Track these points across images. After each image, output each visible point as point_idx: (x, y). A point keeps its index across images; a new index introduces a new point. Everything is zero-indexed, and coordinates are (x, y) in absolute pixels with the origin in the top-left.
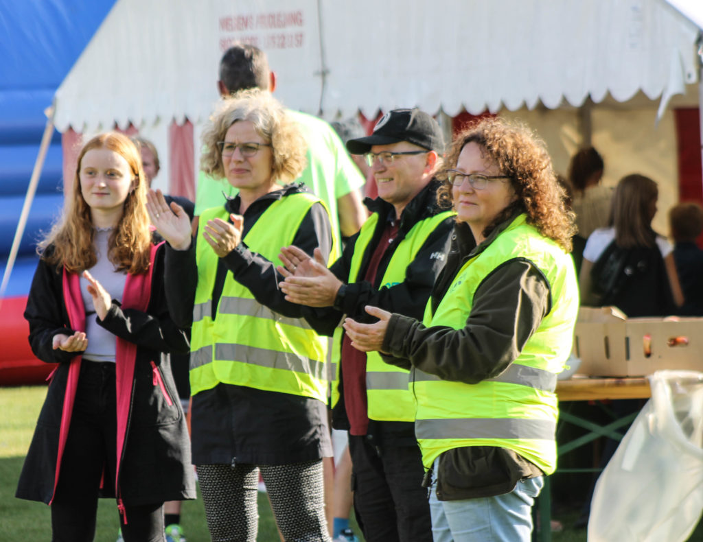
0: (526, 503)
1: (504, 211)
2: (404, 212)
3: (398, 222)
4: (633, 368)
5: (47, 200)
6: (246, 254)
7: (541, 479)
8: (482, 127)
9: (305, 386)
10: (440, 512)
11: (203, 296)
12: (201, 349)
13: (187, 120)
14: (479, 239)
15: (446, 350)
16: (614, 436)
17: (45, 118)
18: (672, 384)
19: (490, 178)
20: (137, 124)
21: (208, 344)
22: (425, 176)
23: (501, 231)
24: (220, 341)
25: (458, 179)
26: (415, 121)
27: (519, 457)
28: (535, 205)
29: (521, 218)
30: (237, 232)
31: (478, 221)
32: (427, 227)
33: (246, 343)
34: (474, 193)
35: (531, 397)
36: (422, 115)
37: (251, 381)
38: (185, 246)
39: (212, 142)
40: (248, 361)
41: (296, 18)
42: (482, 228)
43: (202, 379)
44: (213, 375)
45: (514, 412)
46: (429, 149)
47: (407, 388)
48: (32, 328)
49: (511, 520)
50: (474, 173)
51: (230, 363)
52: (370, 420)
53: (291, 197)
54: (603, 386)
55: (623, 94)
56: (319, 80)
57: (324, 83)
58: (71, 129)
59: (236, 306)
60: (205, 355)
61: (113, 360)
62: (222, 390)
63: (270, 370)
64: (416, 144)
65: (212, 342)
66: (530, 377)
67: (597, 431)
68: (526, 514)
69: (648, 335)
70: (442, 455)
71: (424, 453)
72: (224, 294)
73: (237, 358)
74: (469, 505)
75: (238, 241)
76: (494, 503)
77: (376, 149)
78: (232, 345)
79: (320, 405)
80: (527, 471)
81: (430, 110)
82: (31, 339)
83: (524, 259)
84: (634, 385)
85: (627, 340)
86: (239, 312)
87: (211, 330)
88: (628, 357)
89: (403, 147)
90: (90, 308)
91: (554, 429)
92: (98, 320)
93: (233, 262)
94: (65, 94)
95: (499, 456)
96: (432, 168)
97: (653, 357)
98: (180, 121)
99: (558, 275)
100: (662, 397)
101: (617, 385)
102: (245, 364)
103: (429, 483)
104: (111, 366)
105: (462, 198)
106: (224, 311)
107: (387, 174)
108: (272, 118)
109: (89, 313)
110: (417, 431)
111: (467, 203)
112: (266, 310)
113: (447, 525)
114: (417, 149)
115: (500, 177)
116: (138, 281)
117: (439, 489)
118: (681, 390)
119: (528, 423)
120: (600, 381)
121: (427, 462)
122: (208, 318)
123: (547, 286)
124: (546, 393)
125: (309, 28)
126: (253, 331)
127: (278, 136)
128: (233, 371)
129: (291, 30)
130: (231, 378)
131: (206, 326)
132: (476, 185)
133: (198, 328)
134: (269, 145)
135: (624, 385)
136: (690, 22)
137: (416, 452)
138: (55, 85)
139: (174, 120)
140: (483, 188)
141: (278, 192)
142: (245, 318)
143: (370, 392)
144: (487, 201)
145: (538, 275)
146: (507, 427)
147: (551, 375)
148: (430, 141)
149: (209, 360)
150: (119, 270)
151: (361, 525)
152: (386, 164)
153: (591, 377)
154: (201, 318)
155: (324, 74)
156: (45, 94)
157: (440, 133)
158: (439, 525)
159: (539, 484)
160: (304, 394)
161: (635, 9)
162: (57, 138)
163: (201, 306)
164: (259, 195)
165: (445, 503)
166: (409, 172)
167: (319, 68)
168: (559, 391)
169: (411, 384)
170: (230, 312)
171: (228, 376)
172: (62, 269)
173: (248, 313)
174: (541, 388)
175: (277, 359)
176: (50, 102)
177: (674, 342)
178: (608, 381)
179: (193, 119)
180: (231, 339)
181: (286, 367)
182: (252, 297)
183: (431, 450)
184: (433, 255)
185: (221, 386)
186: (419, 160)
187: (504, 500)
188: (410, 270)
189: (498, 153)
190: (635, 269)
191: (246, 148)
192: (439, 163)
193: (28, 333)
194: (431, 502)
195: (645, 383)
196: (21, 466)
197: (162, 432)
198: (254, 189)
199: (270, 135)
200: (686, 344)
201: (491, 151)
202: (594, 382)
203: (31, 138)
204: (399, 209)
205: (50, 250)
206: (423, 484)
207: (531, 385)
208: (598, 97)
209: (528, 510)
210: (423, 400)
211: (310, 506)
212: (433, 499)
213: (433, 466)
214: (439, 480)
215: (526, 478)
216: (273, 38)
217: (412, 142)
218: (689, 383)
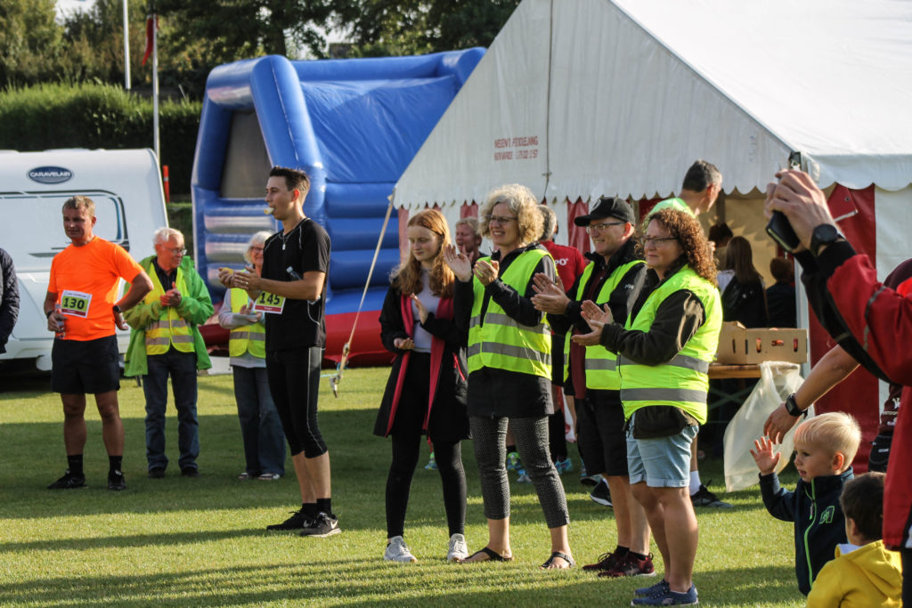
0: (688, 441)
1: (675, 261)
2: (610, 261)
3: (606, 267)
4: (750, 359)
5: (390, 252)
6: (501, 285)
7: (697, 427)
8: (656, 209)
9: (537, 369)
10: (634, 446)
11: (476, 312)
12: (474, 345)
13: (474, 203)
14: (661, 277)
15: (636, 346)
16: (738, 401)
17: (388, 201)
18: (773, 369)
19: (664, 240)
20: (440, 205)
21: (478, 342)
22: (624, 238)
23: (675, 273)
24: (485, 340)
25: (647, 242)
26: (616, 204)
27: (685, 412)
28: (693, 256)
29: (686, 266)
30: (496, 272)
31: (659, 267)
32: (623, 270)
33: (501, 342)
34: (655, 249)
35: (693, 376)
36: (620, 200)
37: (503, 365)
38: (467, 280)
39: (485, 215)
40: (502, 353)
41: (533, 141)
42: (663, 272)
43: (474, 363)
44: (480, 361)
45: (683, 385)
46: (626, 221)
47: (614, 369)
48: (383, 329)
49: (679, 452)
50: (655, 237)
51: (491, 354)
52: (588, 390)
53: (531, 251)
54: (731, 370)
55: (745, 191)
56: (545, 178)
57: (548, 180)
58: (402, 207)
59: (495, 319)
60: (476, 350)
61: (429, 351)
62: (485, 370)
63: (516, 358)
64: (619, 218)
65: (480, 341)
66: (693, 363)
67: (728, 398)
68: (688, 448)
69: (759, 339)
70: (637, 411)
71: (625, 410)
72: (488, 311)
73: (495, 351)
74: (653, 442)
75: (496, 276)
76: (669, 441)
77: (593, 223)
78: (492, 343)
79: (546, 382)
80: (690, 421)
81: (624, 197)
82: (382, 335)
83: (687, 290)
84: (750, 369)
85: (746, 341)
86: (496, 322)
87: (480, 333)
88: (747, 352)
89: (610, 220)
90: (417, 318)
91: (706, 397)
92: (421, 325)
93: (494, 291)
94: (400, 187)
95: (673, 412)
96: (628, 232)
97: (763, 352)
98: (469, 203)
99: (709, 301)
100: (767, 376)
101: (740, 369)
102: (500, 355)
103: (627, 428)
104: (428, 355)
105: (649, 253)
106: (488, 322)
107: (601, 238)
108: (520, 203)
109: (416, 322)
110: (621, 396)
111: (652, 256)
112: (513, 322)
113: (639, 454)
114: (618, 221)
115: (669, 239)
116: (446, 302)
117: (635, 432)
118: (779, 373)
119: (692, 392)
120: (729, 367)
121: (627, 415)
122: (478, 326)
123: (702, 306)
124: (702, 374)
125: (541, 147)
126: (505, 335)
127: (522, 214)
128: (493, 359)
129: (530, 148)
130: (491, 363)
131: (477, 331)
132: (656, 245)
133: (472, 331)
134: (516, 219)
135: (744, 369)
136: (786, 146)
137: (620, 409)
138: (395, 182)
139: (465, 202)
140: (661, 246)
141: (523, 248)
142: (500, 326)
143: (587, 371)
144: (664, 254)
145: (698, 300)
146: (677, 394)
147: (706, 363)
148: (626, 216)
149: (478, 352)
150: (435, 295)
151: (582, 455)
152: (599, 231)
153: (724, 364)
154: (474, 326)
155: (548, 175)
156: (388, 186)
157: (631, 212)
158: (632, 454)
159: (696, 430)
160: (537, 374)
161: (752, 137)
162: (395, 214)
163: (475, 318)
164: (512, 249)
165: (638, 441)
166: (614, 236)
167: (545, 172)
168: (710, 373)
169: (617, 367)
170: (492, 323)
171: (489, 361)
172: (401, 292)
173: (503, 324)
174: (699, 371)
175: (519, 352)
176: (391, 192)
177: (775, 343)
178: (734, 367)
179: (478, 202)
180: (492, 339)
181: (525, 357)
182: (504, 313)
183: (630, 408)
184: (626, 286)
185: (485, 368)
186: (620, 228)
187: (676, 440)
188: (612, 295)
189: (668, 224)
190: (748, 295)
191: (501, 220)
192: (632, 230)
193: (381, 331)
194: (628, 440)
195: (758, 369)
196: (377, 414)
197: (457, 397)
198: (507, 245)
199: (517, 213)
200: (782, 344)
201: (664, 223)
202: (725, 367)
203: (379, 213)
204: (607, 260)
205: (396, 280)
206: (624, 429)
207: (692, 368)
208: (728, 192)
209: (689, 445)
210: (625, 377)
211: (541, 444)
212: (630, 439)
213: (631, 418)
214: (635, 426)
215: (689, 425)
216: (521, 152)
217: (615, 217)
218: (784, 369)
